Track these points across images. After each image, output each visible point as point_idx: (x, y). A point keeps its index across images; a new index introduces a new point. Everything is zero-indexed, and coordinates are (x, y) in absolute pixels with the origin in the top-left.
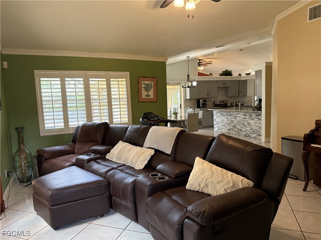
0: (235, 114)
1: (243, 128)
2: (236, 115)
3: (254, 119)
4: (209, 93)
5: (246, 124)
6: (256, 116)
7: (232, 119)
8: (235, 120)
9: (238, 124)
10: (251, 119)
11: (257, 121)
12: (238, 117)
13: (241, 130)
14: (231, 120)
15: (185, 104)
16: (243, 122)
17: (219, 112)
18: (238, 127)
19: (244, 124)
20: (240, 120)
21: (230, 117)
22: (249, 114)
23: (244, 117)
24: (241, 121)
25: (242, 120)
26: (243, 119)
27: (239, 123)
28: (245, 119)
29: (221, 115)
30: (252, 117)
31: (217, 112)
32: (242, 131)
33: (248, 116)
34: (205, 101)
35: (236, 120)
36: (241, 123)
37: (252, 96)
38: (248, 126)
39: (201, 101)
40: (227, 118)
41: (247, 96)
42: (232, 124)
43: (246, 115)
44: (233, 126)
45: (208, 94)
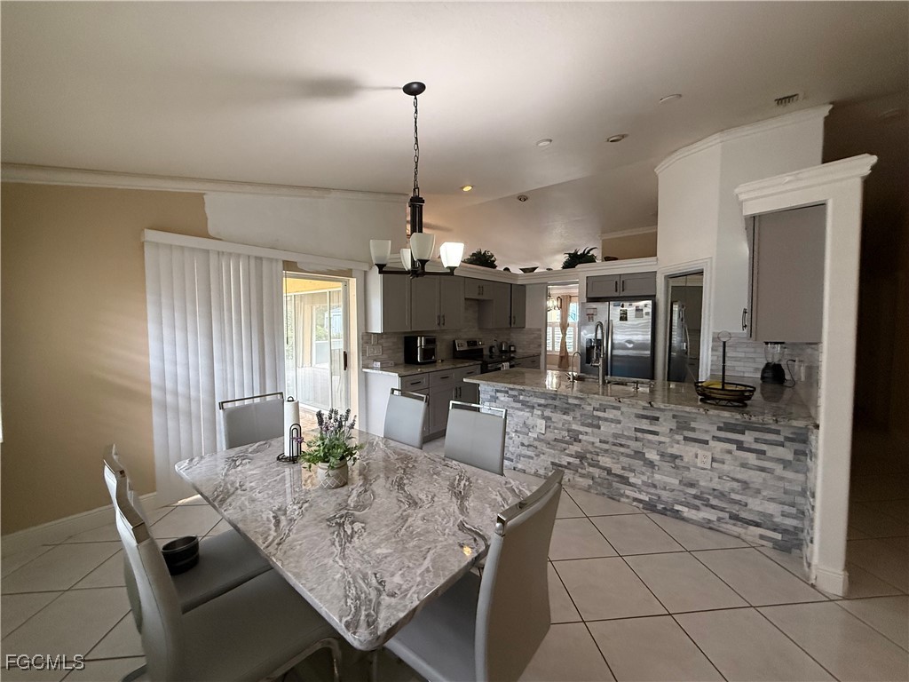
0: (589, 408)
1: (633, 471)
2: (595, 413)
3: (706, 442)
4: (444, 316)
5: (652, 455)
6: (720, 429)
7: (574, 427)
8: (589, 430)
9: (606, 451)
10: (686, 439)
11: (730, 452)
12: (606, 420)
13: (624, 480)
14: (569, 431)
15: (362, 352)
16: (633, 444)
17: (507, 392)
18: (605, 461)
19: (639, 455)
20: (616, 436)
21: (565, 417)
22: (674, 417)
23: (645, 425)
24: (623, 442)
25: (629, 438)
26: (639, 434)
27: (614, 448)
28: (650, 437)
29: (519, 405)
30: (693, 430)
31: (497, 391)
32: (630, 484)
33: (665, 426)
34: (430, 341)
35: (596, 430)
36: (622, 450)
37: (540, 330)
38: (666, 466)
39: (421, 342)
40: (548, 419)
41: (524, 327)
42: (575, 448)
43: (657, 419)
44: (581, 457)
45: (441, 320)
